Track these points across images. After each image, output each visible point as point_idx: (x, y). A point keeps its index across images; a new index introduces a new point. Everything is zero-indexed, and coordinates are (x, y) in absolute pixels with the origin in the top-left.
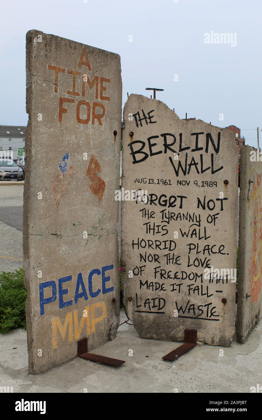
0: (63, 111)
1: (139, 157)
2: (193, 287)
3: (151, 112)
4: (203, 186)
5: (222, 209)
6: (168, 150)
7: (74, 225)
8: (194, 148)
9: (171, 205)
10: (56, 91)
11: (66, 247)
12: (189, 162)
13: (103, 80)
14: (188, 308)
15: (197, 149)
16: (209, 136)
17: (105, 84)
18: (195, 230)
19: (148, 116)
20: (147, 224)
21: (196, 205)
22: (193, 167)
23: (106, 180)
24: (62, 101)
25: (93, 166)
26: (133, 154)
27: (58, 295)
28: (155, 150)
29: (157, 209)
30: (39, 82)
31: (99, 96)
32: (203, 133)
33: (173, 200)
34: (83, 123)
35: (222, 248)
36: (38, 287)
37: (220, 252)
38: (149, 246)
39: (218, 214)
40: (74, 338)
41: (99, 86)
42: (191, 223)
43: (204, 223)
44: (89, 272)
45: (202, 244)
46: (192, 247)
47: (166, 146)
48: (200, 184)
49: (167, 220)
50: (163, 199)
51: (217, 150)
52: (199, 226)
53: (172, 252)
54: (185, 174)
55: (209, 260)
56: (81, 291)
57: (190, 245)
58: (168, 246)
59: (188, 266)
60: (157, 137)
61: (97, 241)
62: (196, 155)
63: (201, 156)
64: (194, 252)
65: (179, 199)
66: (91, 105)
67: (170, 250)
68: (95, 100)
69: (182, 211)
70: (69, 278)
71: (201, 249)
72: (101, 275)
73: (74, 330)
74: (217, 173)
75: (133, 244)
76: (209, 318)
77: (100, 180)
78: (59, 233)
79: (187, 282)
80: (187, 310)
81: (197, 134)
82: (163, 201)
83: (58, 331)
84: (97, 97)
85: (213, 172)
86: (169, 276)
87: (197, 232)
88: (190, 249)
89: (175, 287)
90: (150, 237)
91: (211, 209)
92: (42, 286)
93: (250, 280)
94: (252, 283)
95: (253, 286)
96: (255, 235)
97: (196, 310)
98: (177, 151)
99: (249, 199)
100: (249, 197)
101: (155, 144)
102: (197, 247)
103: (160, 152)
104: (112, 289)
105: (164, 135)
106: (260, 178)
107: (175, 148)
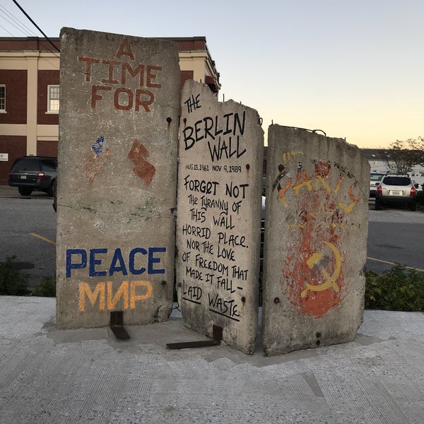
0: (95, 98)
1: (189, 142)
2: (221, 279)
3: (198, 96)
4: (230, 171)
5: (244, 197)
6: (207, 134)
7: (112, 202)
8: (226, 131)
9: (208, 192)
10: (88, 80)
11: (101, 221)
12: (221, 147)
13: (149, 68)
14: (217, 302)
15: (228, 131)
16: (236, 116)
17: (152, 72)
18: (223, 218)
19: (195, 101)
20: (192, 210)
21: (225, 192)
22: (224, 150)
23: (156, 165)
24: (95, 89)
25: (137, 150)
26: (186, 140)
27: (88, 264)
28: (200, 134)
29: (198, 195)
30: (68, 73)
31: (145, 83)
32: (232, 114)
33: (209, 185)
34: (124, 109)
35: (243, 239)
36: (65, 252)
37: (241, 244)
38: (193, 232)
39: (241, 202)
40: (106, 307)
41: (145, 74)
42: (222, 211)
43: (230, 211)
44: (130, 249)
45: (229, 233)
46: (222, 236)
47: (207, 130)
48: (228, 169)
49: (204, 206)
50: (203, 185)
51: (242, 132)
52: (227, 214)
53: (207, 241)
54: (218, 159)
55: (233, 252)
56: (118, 264)
57: (220, 234)
58: (205, 234)
59: (218, 256)
60: (201, 122)
61: (143, 221)
62: (226, 138)
63: (230, 138)
64: (222, 241)
65: (213, 185)
66: (134, 93)
67: (206, 238)
68: (139, 88)
69: (216, 198)
70: (105, 251)
71: (227, 240)
72: (147, 255)
73: (106, 299)
74: (241, 156)
75: (184, 230)
76: (232, 316)
77: (147, 164)
78: (92, 207)
79: (217, 274)
80: (216, 304)
81: (227, 116)
82: (203, 188)
83: (86, 297)
84: (142, 85)
85: (238, 156)
86: (205, 265)
87: (225, 221)
88: (220, 238)
89: (210, 278)
90: (194, 223)
91: (236, 197)
92: (70, 252)
93: (288, 284)
94: (301, 291)
95: (304, 295)
96: (305, 234)
97: (223, 305)
98: (214, 135)
99: (279, 188)
100: (279, 185)
101: (199, 130)
102: (225, 236)
103: (202, 137)
104: (162, 271)
105: (205, 119)
106: (329, 167)
107: (212, 132)
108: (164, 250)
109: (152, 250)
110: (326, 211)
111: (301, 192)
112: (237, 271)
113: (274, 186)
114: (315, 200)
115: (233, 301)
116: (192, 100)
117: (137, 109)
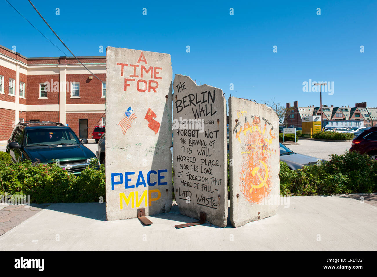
0: (126, 85)
1: (179, 109)
2: (204, 186)
3: (184, 83)
4: (207, 124)
5: (217, 138)
6: (191, 103)
7: (136, 145)
8: (203, 101)
9: (193, 136)
10: (122, 75)
11: (131, 156)
12: (200, 110)
13: (156, 68)
14: (202, 199)
15: (204, 102)
16: (209, 93)
17: (157, 70)
18: (204, 150)
19: (182, 86)
20: (183, 147)
21: (204, 135)
22: (202, 112)
24: (126, 80)
25: (150, 114)
26: (177, 107)
27: (124, 181)
28: (186, 104)
29: (187, 138)
30: (111, 72)
31: (153, 77)
32: (206, 92)
33: (194, 132)
34: (142, 91)
35: (217, 162)
36: (111, 175)
37: (216, 165)
38: (184, 160)
39: (215, 140)
40: (135, 206)
41: (153, 72)
42: (203, 146)
43: (208, 146)
44: (148, 171)
45: (208, 159)
46: (203, 161)
47: (191, 101)
48: (206, 122)
49: (191, 144)
50: (190, 132)
51: (213, 102)
52: (206, 148)
53: (194, 164)
54: (199, 117)
55: (211, 169)
56: (141, 181)
57: (202, 159)
58: (192, 160)
59: (202, 173)
60: (187, 97)
62: (203, 105)
63: (206, 105)
64: (204, 164)
65: (196, 132)
66: (148, 82)
67: (193, 163)
68: (151, 79)
69: (198, 139)
70: (133, 173)
71: (207, 162)
72: (157, 175)
73: (135, 202)
74: (213, 115)
75: (178, 159)
76: (212, 207)
77: (156, 121)
78: (125, 148)
79: (201, 183)
80: (201, 200)
81: (203, 93)
82: (190, 134)
83: (124, 201)
84: (152, 77)
85: (212, 115)
86: (193, 178)
87: (205, 152)
88: (202, 162)
89: (196, 185)
90: (185, 154)
91: (211, 138)
92: (113, 175)
93: (243, 185)
94: (249, 189)
95: (251, 191)
96: (250, 156)
97: (206, 200)
98: (195, 104)
99: (236, 132)
100: (236, 130)
101: (186, 101)
102: (205, 161)
103: (188, 105)
104: (166, 183)
105: (189, 95)
106: (260, 120)
107: (194, 102)
108: (166, 171)
109: (160, 171)
110: (259, 143)
111: (247, 133)
112: (214, 180)
113: (234, 131)
114: (254, 138)
115: (212, 197)
116: (180, 85)
117: (149, 91)
